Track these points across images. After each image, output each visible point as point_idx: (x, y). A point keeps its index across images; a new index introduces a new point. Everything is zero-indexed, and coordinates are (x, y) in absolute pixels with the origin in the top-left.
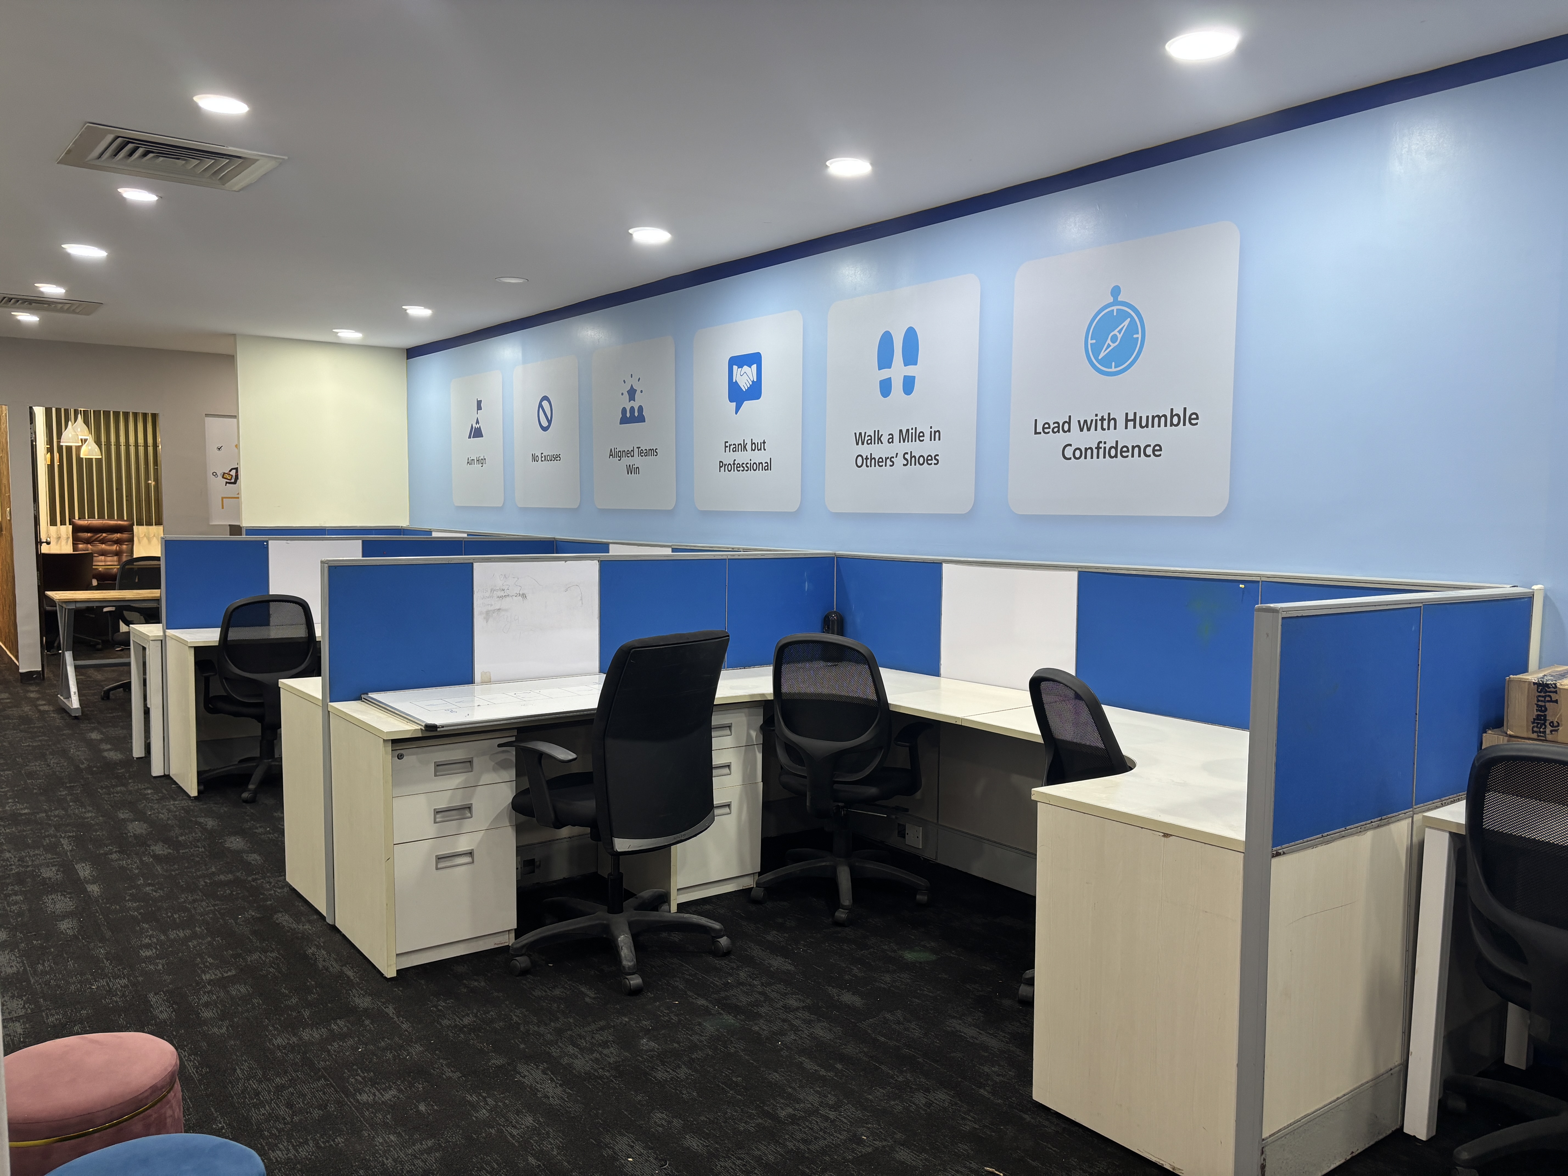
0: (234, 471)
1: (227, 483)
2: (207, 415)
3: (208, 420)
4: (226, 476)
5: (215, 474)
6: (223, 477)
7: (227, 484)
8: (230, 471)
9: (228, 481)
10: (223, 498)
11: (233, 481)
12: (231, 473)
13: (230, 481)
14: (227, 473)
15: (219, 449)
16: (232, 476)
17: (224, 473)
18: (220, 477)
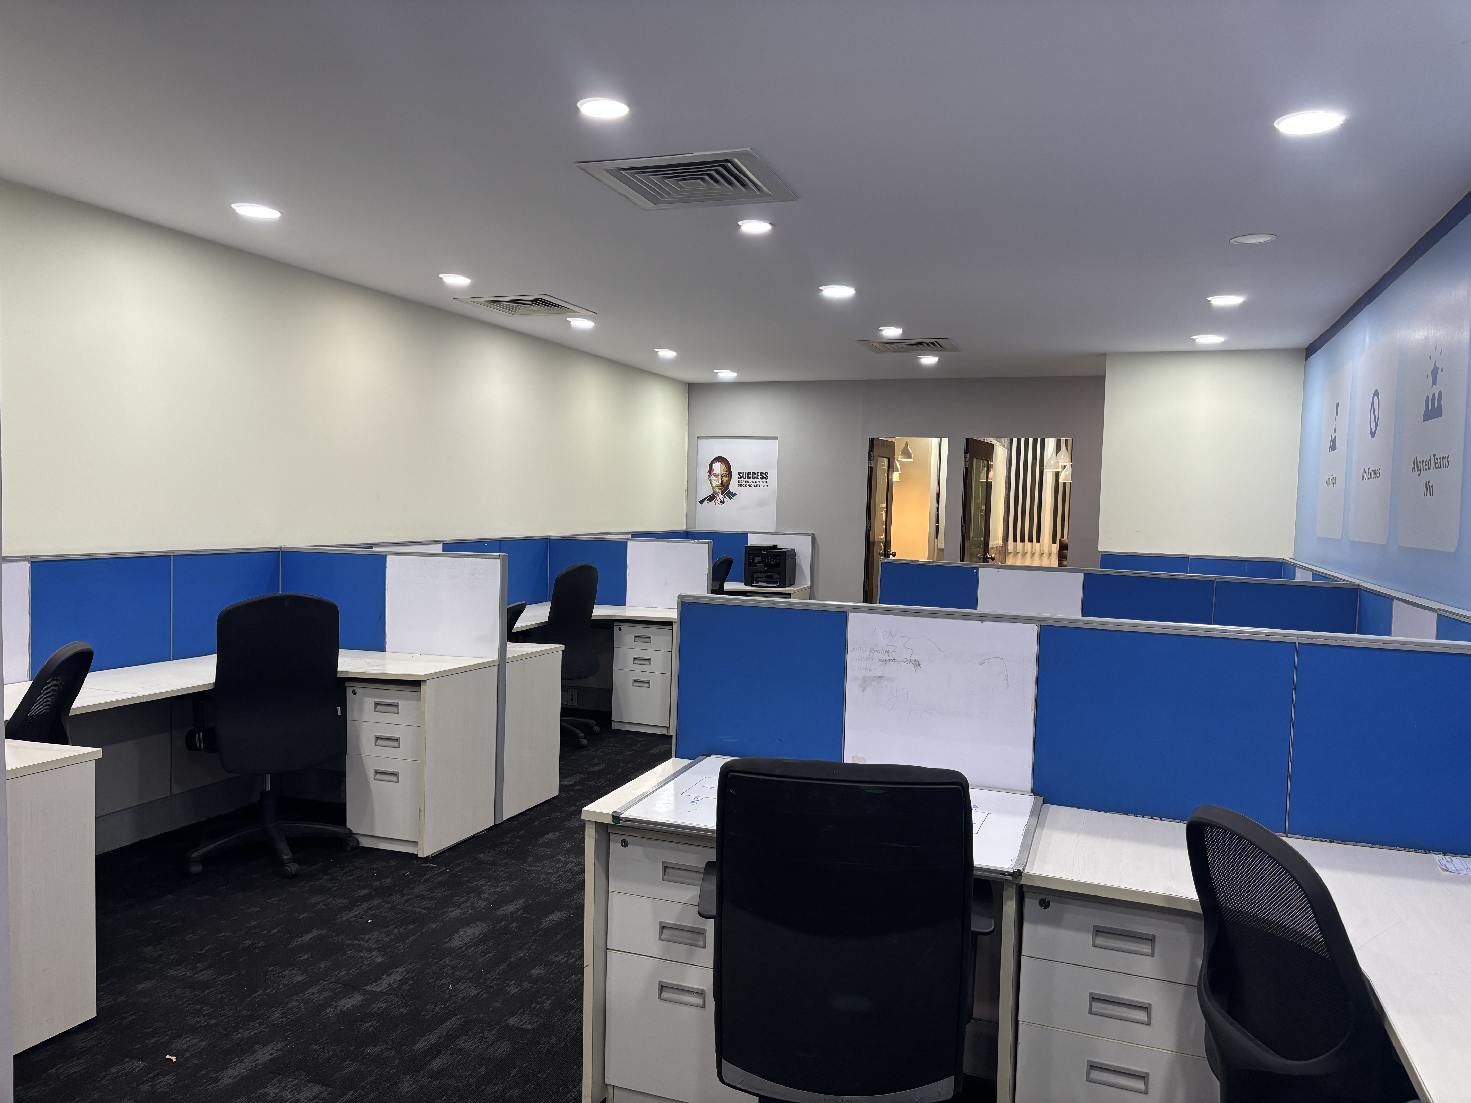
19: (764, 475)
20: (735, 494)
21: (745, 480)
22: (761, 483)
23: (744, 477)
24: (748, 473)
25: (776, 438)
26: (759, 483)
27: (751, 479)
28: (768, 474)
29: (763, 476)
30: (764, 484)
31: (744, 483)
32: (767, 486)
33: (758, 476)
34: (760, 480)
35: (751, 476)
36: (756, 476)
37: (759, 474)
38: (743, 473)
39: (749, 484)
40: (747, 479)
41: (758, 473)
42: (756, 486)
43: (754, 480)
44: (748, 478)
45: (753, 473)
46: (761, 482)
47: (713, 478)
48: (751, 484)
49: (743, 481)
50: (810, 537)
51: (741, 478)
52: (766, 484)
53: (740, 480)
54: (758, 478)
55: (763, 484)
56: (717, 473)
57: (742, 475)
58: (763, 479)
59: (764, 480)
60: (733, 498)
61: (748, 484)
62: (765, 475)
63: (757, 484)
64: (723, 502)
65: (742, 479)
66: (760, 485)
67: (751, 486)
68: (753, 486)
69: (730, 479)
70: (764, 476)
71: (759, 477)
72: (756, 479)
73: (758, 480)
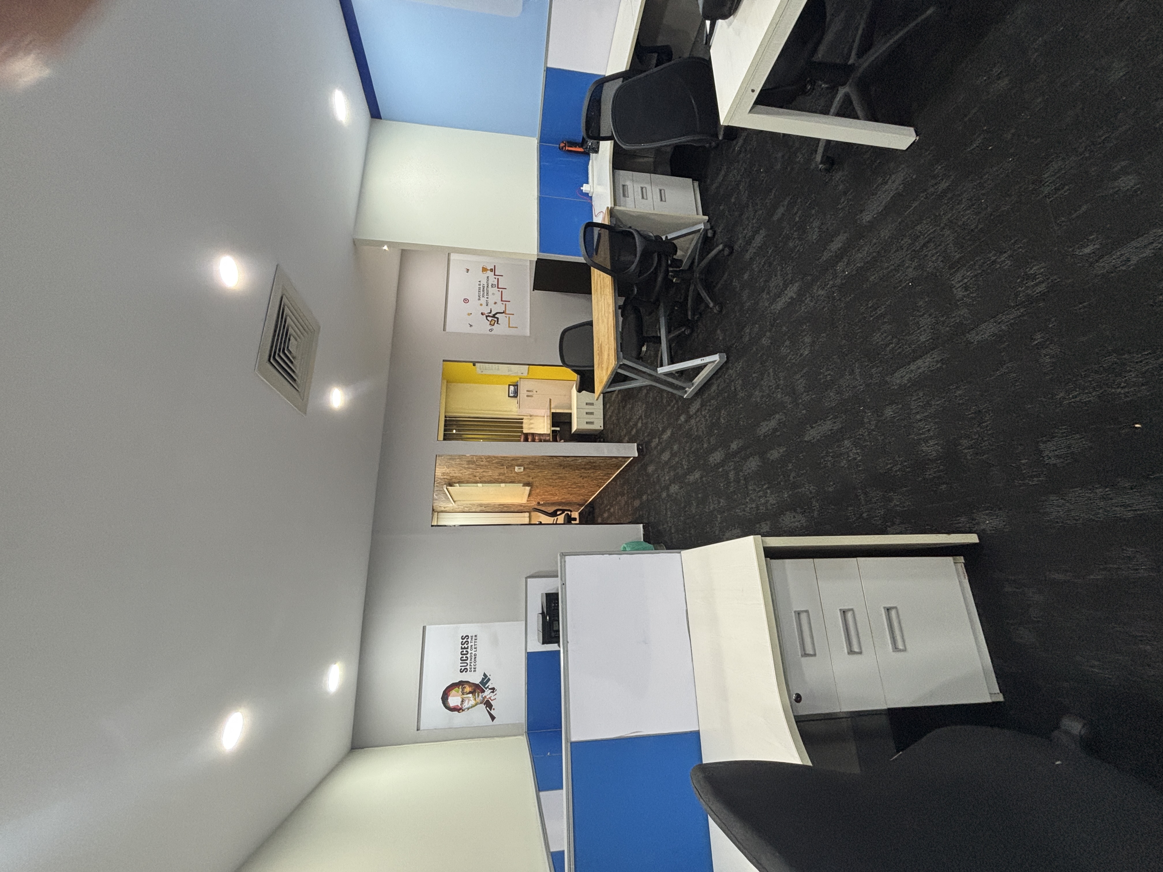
2: (444, 330)
3: (448, 329)
4: (492, 323)
5: (491, 330)
6: (493, 325)
7: (499, 323)
8: (488, 320)
10: (509, 327)
12: (490, 320)
13: (496, 321)
15: (471, 326)
16: (492, 320)
17: (490, 324)
18: (493, 327)
19: (464, 641)
20: (485, 675)
21: (469, 664)
22: (473, 644)
23: (466, 664)
24: (461, 660)
25: (424, 628)
26: (473, 646)
27: (469, 656)
28: (463, 636)
29: (466, 642)
30: (473, 639)
31: (472, 664)
32: (476, 636)
33: (465, 648)
34: (469, 645)
35: (464, 656)
36: (465, 650)
37: (463, 647)
38: (461, 666)
39: (473, 658)
40: (468, 662)
41: (462, 648)
42: (475, 650)
43: (470, 652)
44: (467, 660)
45: (462, 654)
47: (466, 705)
48: (473, 655)
50: (529, 580)
51: (467, 669)
53: (469, 670)
54: (467, 648)
55: (473, 641)
56: (461, 700)
57: (463, 668)
58: (468, 642)
59: (469, 640)
60: (489, 676)
61: (473, 660)
62: (464, 639)
63: (473, 648)
64: (493, 690)
65: (468, 667)
66: (475, 645)
67: (475, 655)
68: (476, 653)
69: (467, 682)
72: (469, 650)
73: (469, 648)
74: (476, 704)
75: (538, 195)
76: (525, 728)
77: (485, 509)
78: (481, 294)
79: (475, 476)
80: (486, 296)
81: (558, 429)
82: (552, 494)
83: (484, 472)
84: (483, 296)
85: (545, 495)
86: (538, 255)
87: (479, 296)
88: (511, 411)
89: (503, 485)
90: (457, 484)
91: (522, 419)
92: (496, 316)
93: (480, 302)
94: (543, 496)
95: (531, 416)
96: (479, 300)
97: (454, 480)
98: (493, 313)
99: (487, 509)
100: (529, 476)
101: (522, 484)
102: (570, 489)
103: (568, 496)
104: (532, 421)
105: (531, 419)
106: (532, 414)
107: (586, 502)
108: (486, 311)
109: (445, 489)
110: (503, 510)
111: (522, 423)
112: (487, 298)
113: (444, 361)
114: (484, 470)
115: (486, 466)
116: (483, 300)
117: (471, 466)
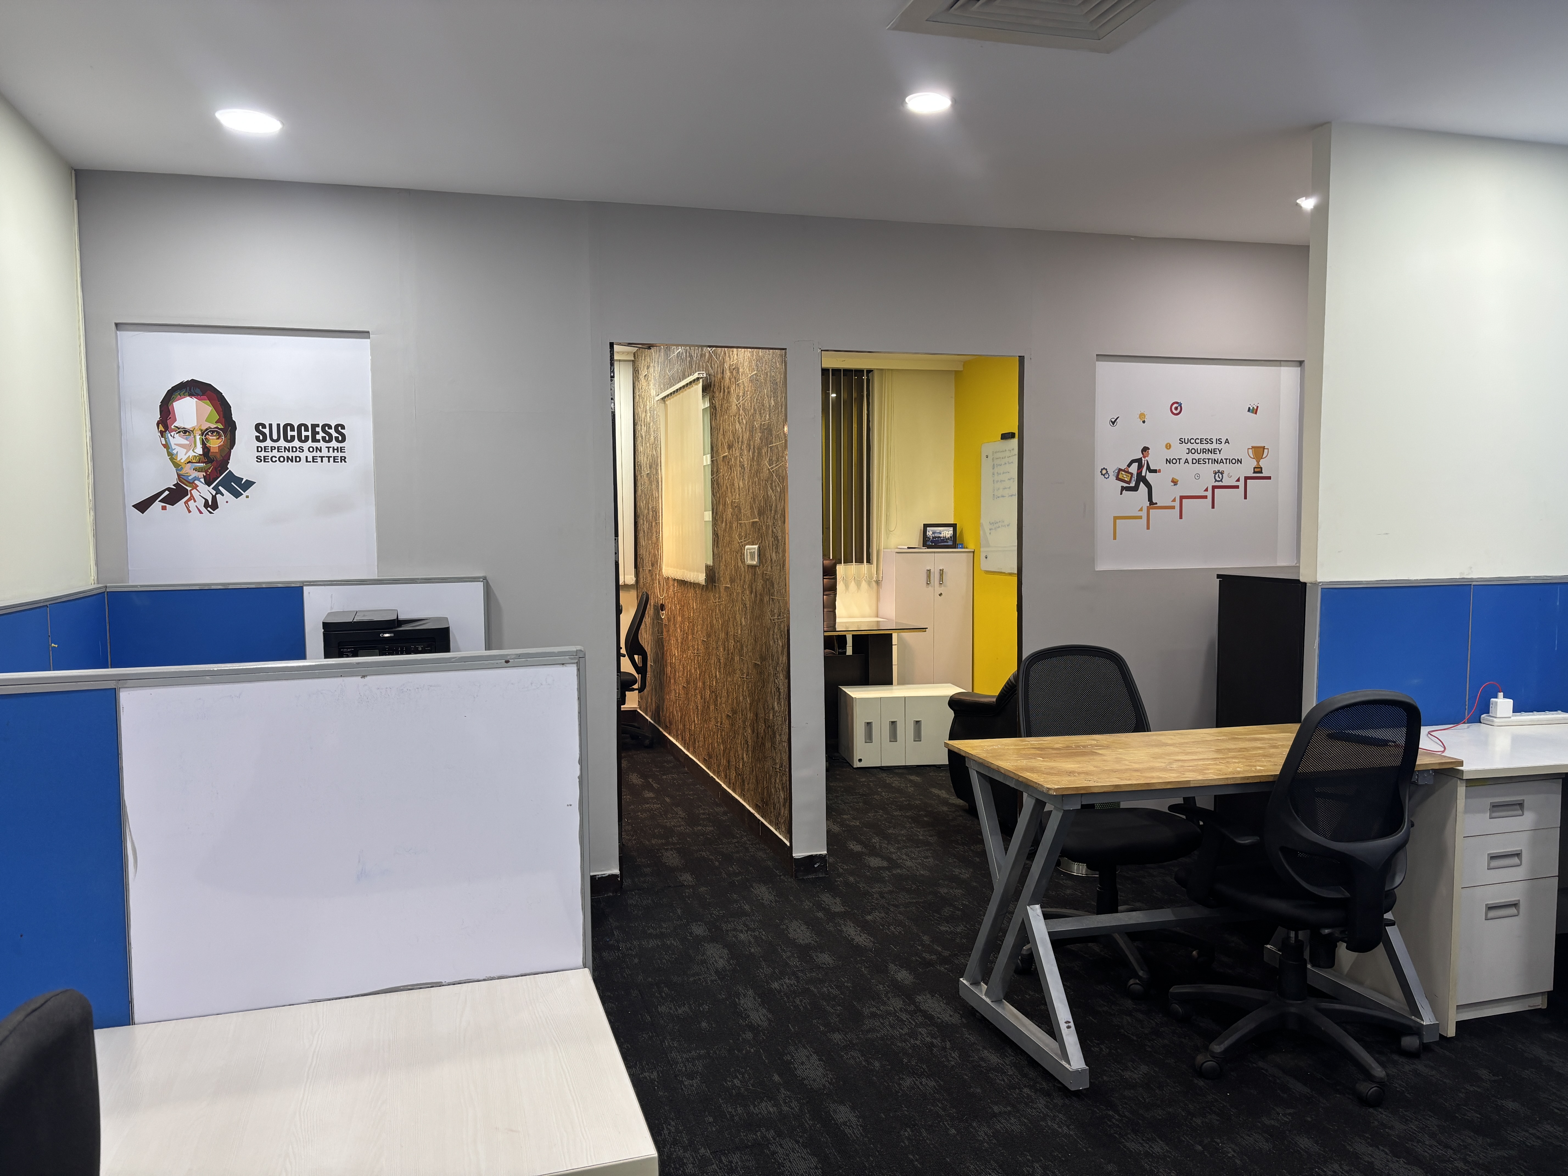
0: (1135, 466)
1: (1123, 488)
2: (1101, 357)
3: (1103, 367)
4: (1123, 475)
5: (1104, 473)
6: (1118, 479)
7: (1124, 491)
8: (1129, 465)
9: (1125, 485)
10: (1116, 518)
11: (1133, 484)
12: (1131, 470)
13: (1128, 485)
14: (1124, 471)
15: (1113, 423)
16: (1132, 474)
17: (1120, 470)
18: (1112, 478)
19: (332, 431)
20: (249, 484)
21: (276, 445)
22: (325, 453)
23: (275, 437)
24: (285, 426)
25: (364, 334)
26: (319, 454)
27: (296, 443)
28: (343, 427)
29: (330, 435)
30: (335, 454)
31: (275, 452)
32: (343, 459)
33: (314, 433)
34: (322, 444)
35: (295, 433)
36: (309, 433)
37: (318, 429)
38: (271, 425)
39: (290, 454)
40: (282, 443)
41: (314, 426)
42: (310, 459)
43: (305, 446)
44: (286, 439)
45: (300, 426)
46: (325, 450)
47: (176, 440)
48: (298, 454)
49: (272, 448)
50: (480, 585)
51: (265, 440)
52: (340, 454)
53: (263, 445)
54: (315, 440)
55: (331, 454)
56: (188, 426)
57: (267, 431)
58: (330, 441)
59: (334, 444)
60: (245, 494)
61: (286, 454)
62: (337, 431)
63: (314, 454)
64: (212, 505)
65: (269, 443)
66: (322, 457)
67: (297, 460)
68: (303, 459)
69: (232, 443)
70: (335, 434)
71: (318, 437)
72: (309, 443)
73: (315, 445)
74: (177, 465)
75: (1472, 580)
76: (115, 584)
77: (644, 474)
78: (1195, 446)
79: (730, 447)
80: (1190, 457)
81: (849, 651)
82: (685, 640)
83: (742, 467)
84: (1190, 451)
85: (683, 622)
86: (1315, 584)
87: (1189, 441)
88: (888, 532)
89: (708, 516)
90: (707, 405)
91: (869, 561)
92: (1142, 486)
93: (1175, 443)
94: (679, 619)
95: (878, 582)
96: (1182, 441)
97: (719, 395)
98: (1150, 477)
99: (643, 480)
100: (732, 581)
101: (710, 563)
102: (700, 684)
103: (682, 682)
104: (864, 585)
105: (869, 584)
106: (884, 584)
107: (666, 728)
108: (1154, 460)
109: (696, 376)
110: (640, 521)
111: (860, 560)
112: (1187, 461)
113: (1021, 359)
114: (747, 470)
115: (758, 472)
116: (1180, 451)
117: (758, 436)
